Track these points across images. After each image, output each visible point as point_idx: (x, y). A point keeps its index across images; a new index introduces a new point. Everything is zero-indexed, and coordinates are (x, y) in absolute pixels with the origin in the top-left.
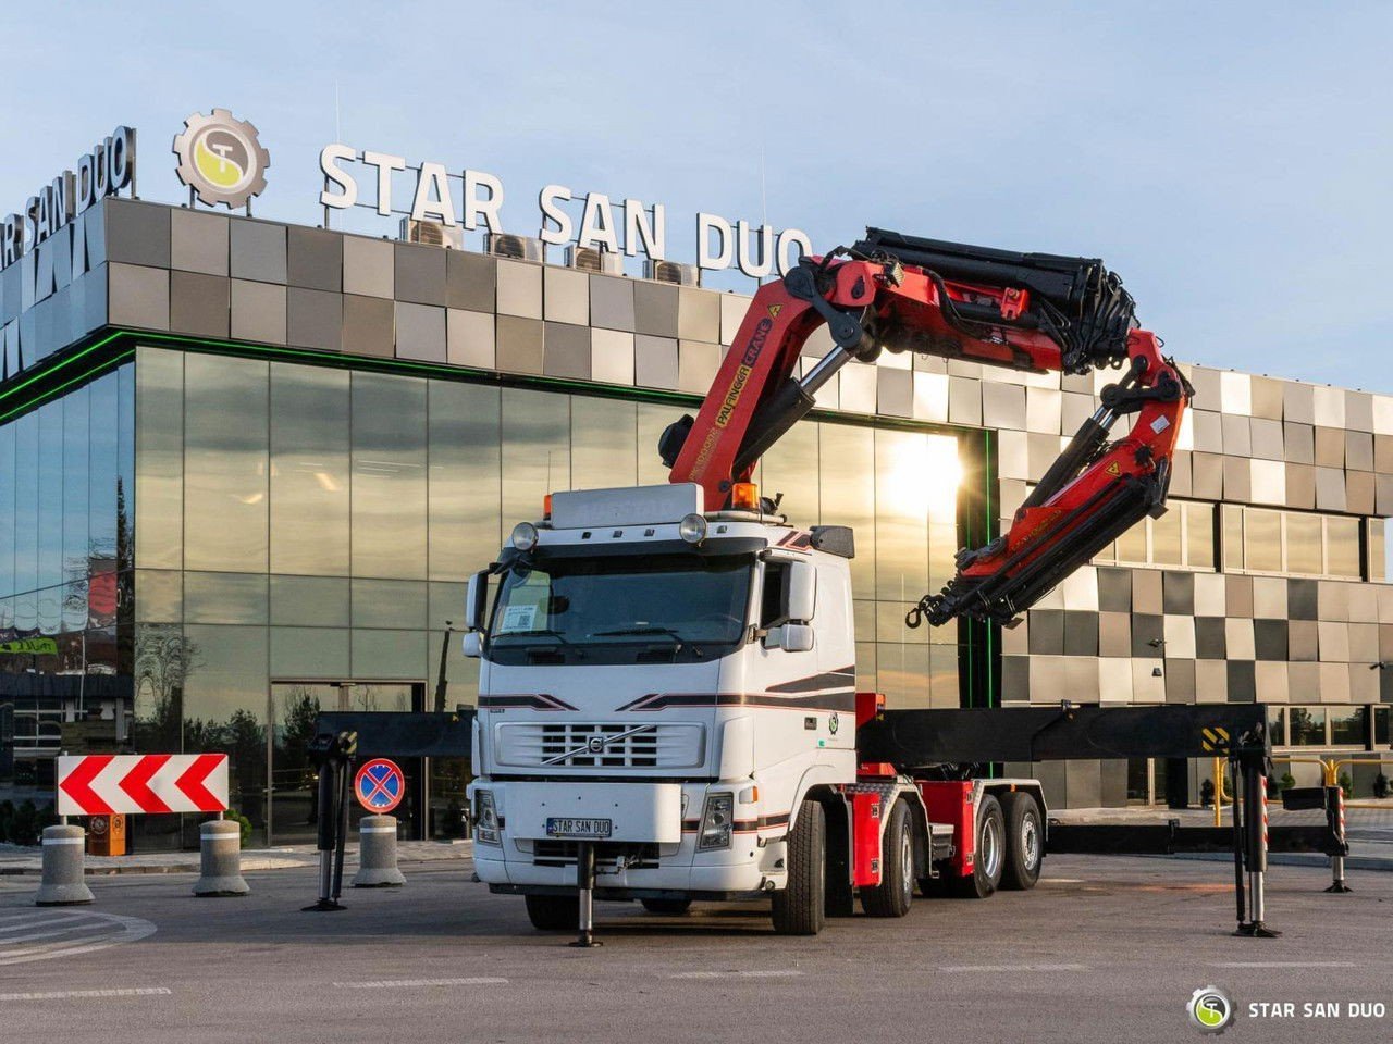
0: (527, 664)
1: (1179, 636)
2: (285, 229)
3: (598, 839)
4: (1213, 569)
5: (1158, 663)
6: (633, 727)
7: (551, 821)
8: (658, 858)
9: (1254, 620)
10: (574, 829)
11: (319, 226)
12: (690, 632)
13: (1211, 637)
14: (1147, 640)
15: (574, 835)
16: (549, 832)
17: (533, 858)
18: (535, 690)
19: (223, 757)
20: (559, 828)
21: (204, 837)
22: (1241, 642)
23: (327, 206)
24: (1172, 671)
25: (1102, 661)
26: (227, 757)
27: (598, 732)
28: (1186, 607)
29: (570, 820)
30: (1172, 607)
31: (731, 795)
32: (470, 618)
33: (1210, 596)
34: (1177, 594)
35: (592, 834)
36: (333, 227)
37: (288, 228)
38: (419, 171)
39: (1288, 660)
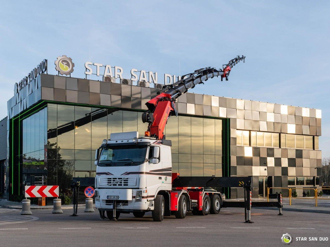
0: (105, 166)
1: (271, 162)
2: (77, 79)
3: (116, 200)
4: (279, 147)
5: (266, 168)
6: (124, 178)
7: (108, 196)
8: (128, 203)
9: (288, 158)
10: (112, 198)
11: (85, 79)
12: (135, 160)
13: (278, 162)
14: (263, 162)
15: (112, 199)
16: (108, 198)
17: (105, 204)
18: (106, 171)
19: (57, 186)
20: (109, 198)
21: (54, 202)
22: (285, 163)
23: (86, 74)
24: (269, 169)
25: (253, 167)
26: (58, 186)
27: (117, 179)
28: (272, 155)
29: (111, 196)
30: (269, 155)
31: (141, 191)
32: (96, 158)
33: (278, 153)
34: (270, 152)
35: (115, 199)
36: (87, 79)
37: (78, 79)
38: (105, 67)
39: (295, 167)
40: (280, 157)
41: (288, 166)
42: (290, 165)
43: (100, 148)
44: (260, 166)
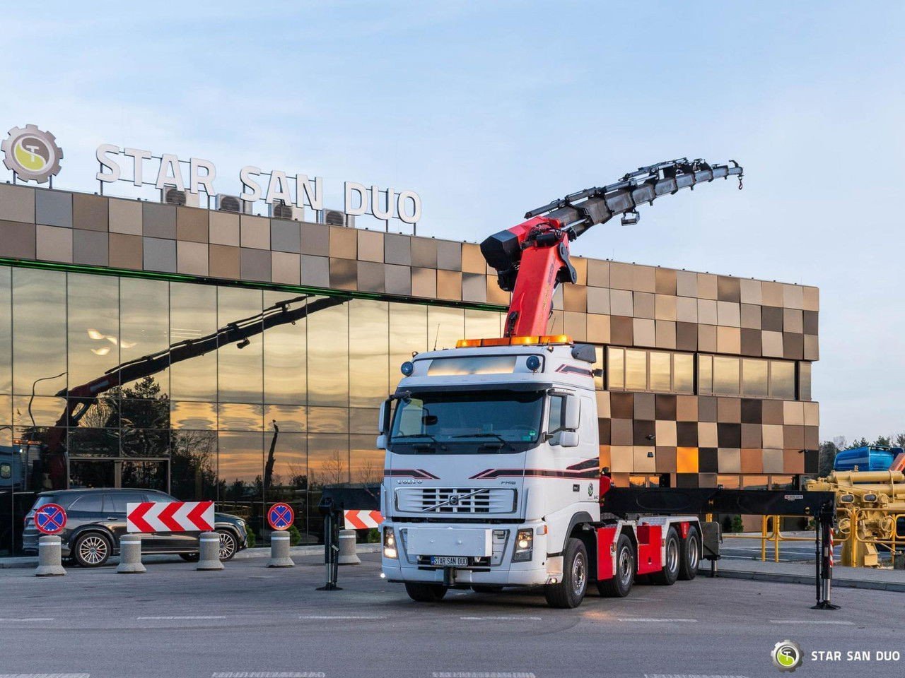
40: (696, 420)
41: (720, 445)
42: (722, 443)
43: (392, 398)
44: (634, 444)
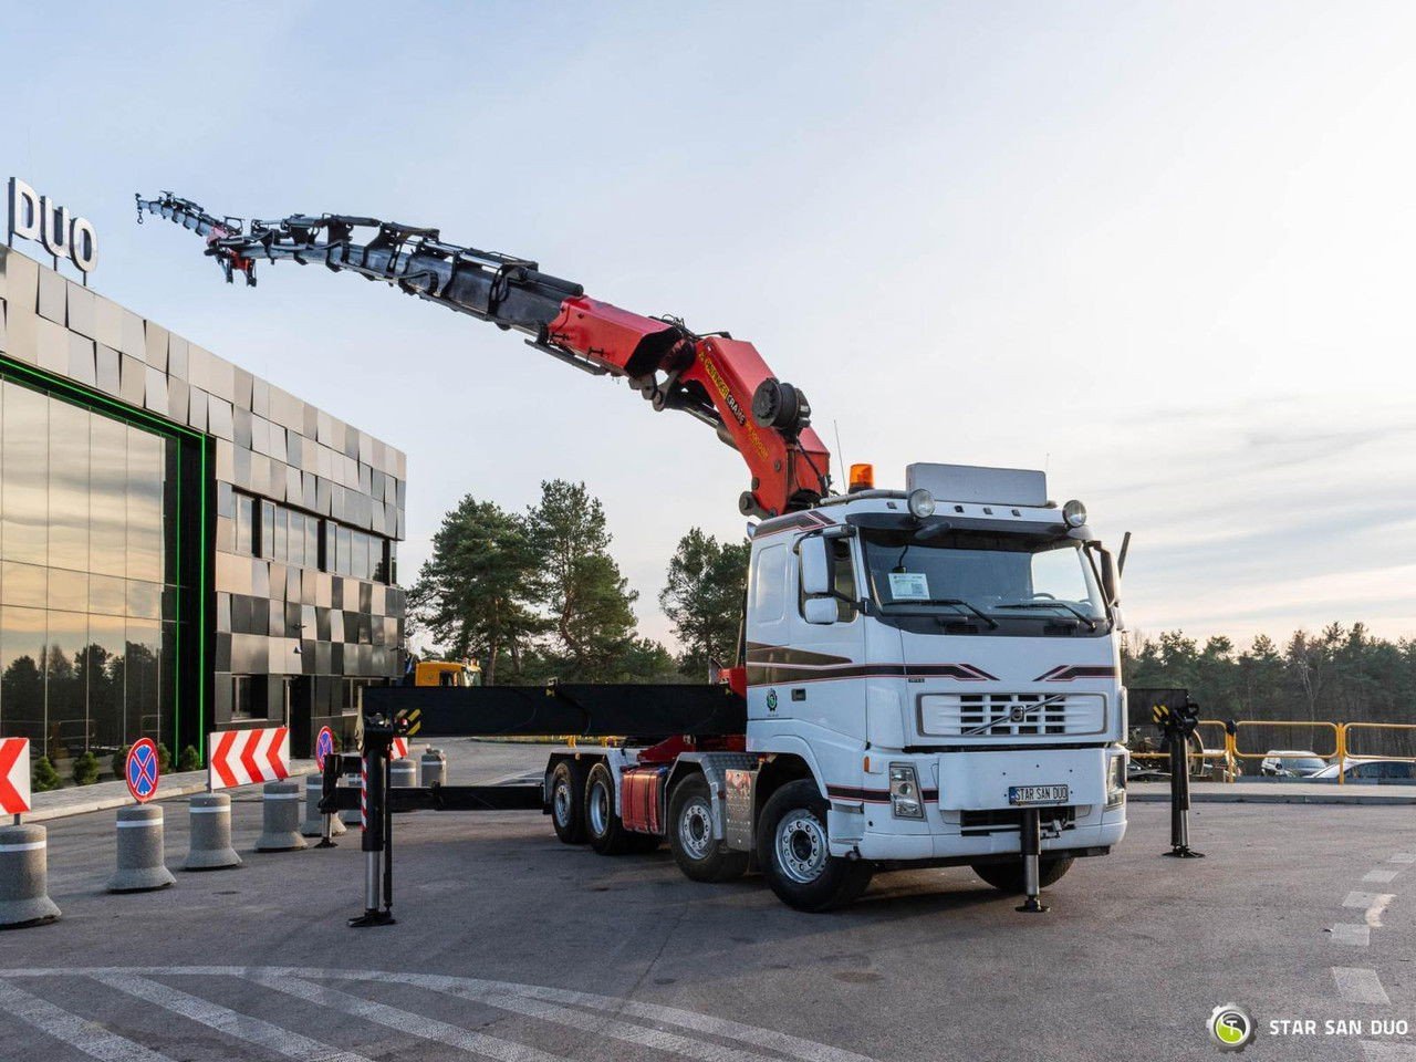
3: (1055, 805)
6: (1047, 697)
7: (1012, 790)
8: (1074, 819)
10: (1036, 797)
15: (1037, 803)
17: (960, 829)
20: (1021, 796)
27: (1015, 702)
35: (1052, 800)
